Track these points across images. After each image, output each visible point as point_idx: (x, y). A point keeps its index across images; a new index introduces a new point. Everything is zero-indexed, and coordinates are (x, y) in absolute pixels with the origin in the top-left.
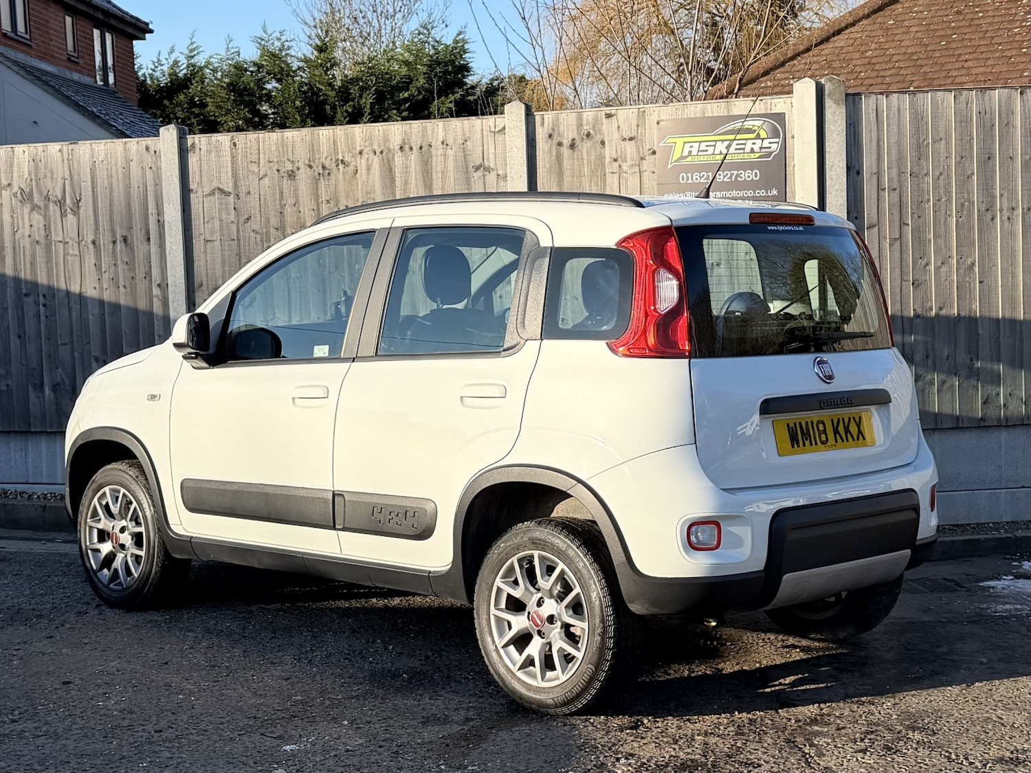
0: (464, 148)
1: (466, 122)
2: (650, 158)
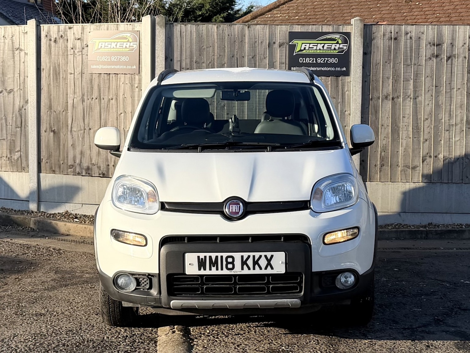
0: (12, 40)
1: (13, 28)
2: (86, 48)
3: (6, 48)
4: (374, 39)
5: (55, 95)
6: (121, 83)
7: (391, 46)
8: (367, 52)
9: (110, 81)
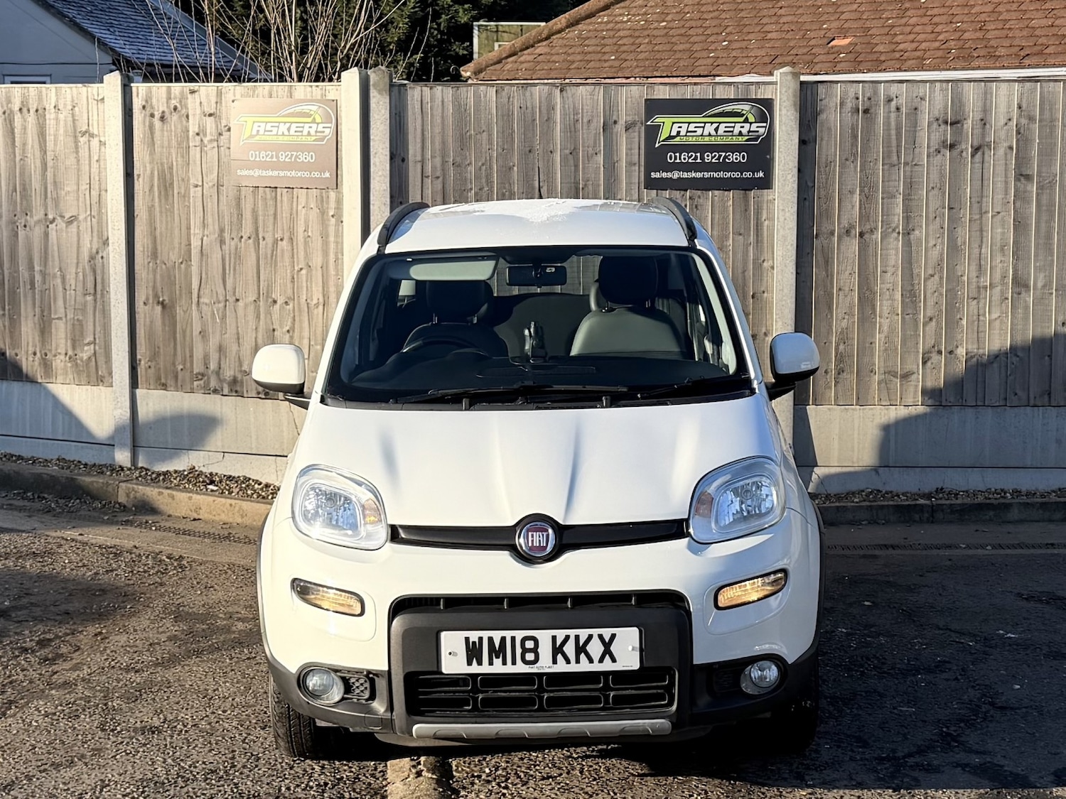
0: (72, 114)
1: (74, 89)
2: (226, 134)
3: (61, 131)
4: (821, 111)
5: (163, 229)
6: (300, 207)
7: (857, 125)
8: (806, 139)
9: (276, 201)
